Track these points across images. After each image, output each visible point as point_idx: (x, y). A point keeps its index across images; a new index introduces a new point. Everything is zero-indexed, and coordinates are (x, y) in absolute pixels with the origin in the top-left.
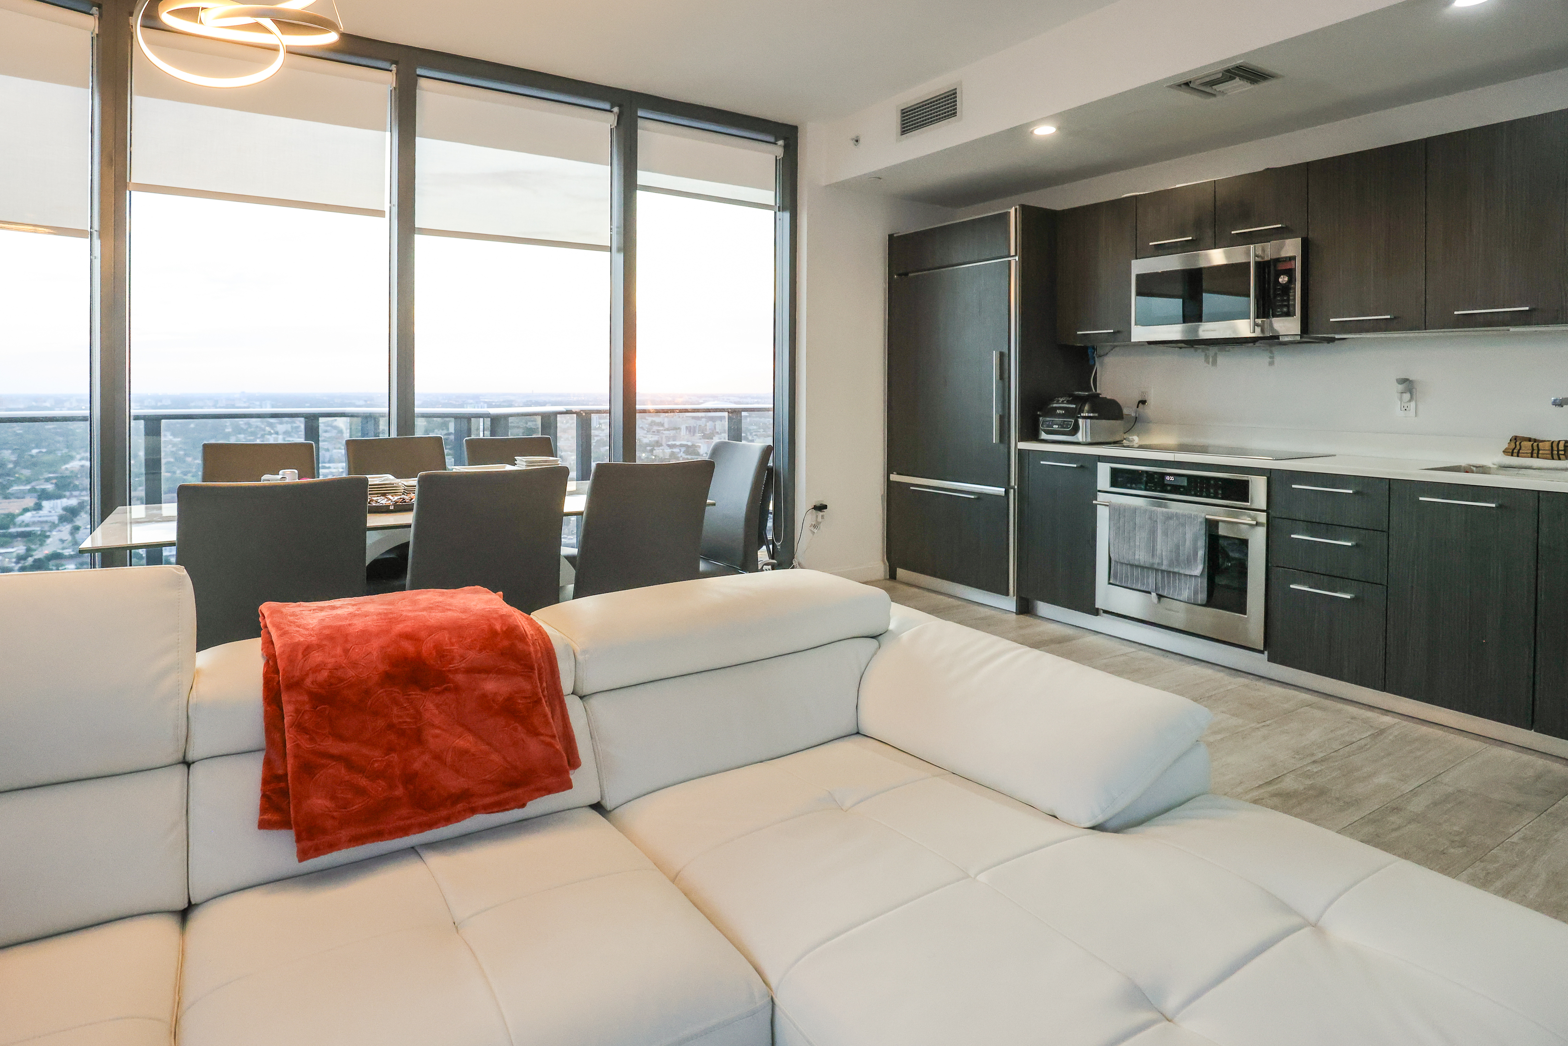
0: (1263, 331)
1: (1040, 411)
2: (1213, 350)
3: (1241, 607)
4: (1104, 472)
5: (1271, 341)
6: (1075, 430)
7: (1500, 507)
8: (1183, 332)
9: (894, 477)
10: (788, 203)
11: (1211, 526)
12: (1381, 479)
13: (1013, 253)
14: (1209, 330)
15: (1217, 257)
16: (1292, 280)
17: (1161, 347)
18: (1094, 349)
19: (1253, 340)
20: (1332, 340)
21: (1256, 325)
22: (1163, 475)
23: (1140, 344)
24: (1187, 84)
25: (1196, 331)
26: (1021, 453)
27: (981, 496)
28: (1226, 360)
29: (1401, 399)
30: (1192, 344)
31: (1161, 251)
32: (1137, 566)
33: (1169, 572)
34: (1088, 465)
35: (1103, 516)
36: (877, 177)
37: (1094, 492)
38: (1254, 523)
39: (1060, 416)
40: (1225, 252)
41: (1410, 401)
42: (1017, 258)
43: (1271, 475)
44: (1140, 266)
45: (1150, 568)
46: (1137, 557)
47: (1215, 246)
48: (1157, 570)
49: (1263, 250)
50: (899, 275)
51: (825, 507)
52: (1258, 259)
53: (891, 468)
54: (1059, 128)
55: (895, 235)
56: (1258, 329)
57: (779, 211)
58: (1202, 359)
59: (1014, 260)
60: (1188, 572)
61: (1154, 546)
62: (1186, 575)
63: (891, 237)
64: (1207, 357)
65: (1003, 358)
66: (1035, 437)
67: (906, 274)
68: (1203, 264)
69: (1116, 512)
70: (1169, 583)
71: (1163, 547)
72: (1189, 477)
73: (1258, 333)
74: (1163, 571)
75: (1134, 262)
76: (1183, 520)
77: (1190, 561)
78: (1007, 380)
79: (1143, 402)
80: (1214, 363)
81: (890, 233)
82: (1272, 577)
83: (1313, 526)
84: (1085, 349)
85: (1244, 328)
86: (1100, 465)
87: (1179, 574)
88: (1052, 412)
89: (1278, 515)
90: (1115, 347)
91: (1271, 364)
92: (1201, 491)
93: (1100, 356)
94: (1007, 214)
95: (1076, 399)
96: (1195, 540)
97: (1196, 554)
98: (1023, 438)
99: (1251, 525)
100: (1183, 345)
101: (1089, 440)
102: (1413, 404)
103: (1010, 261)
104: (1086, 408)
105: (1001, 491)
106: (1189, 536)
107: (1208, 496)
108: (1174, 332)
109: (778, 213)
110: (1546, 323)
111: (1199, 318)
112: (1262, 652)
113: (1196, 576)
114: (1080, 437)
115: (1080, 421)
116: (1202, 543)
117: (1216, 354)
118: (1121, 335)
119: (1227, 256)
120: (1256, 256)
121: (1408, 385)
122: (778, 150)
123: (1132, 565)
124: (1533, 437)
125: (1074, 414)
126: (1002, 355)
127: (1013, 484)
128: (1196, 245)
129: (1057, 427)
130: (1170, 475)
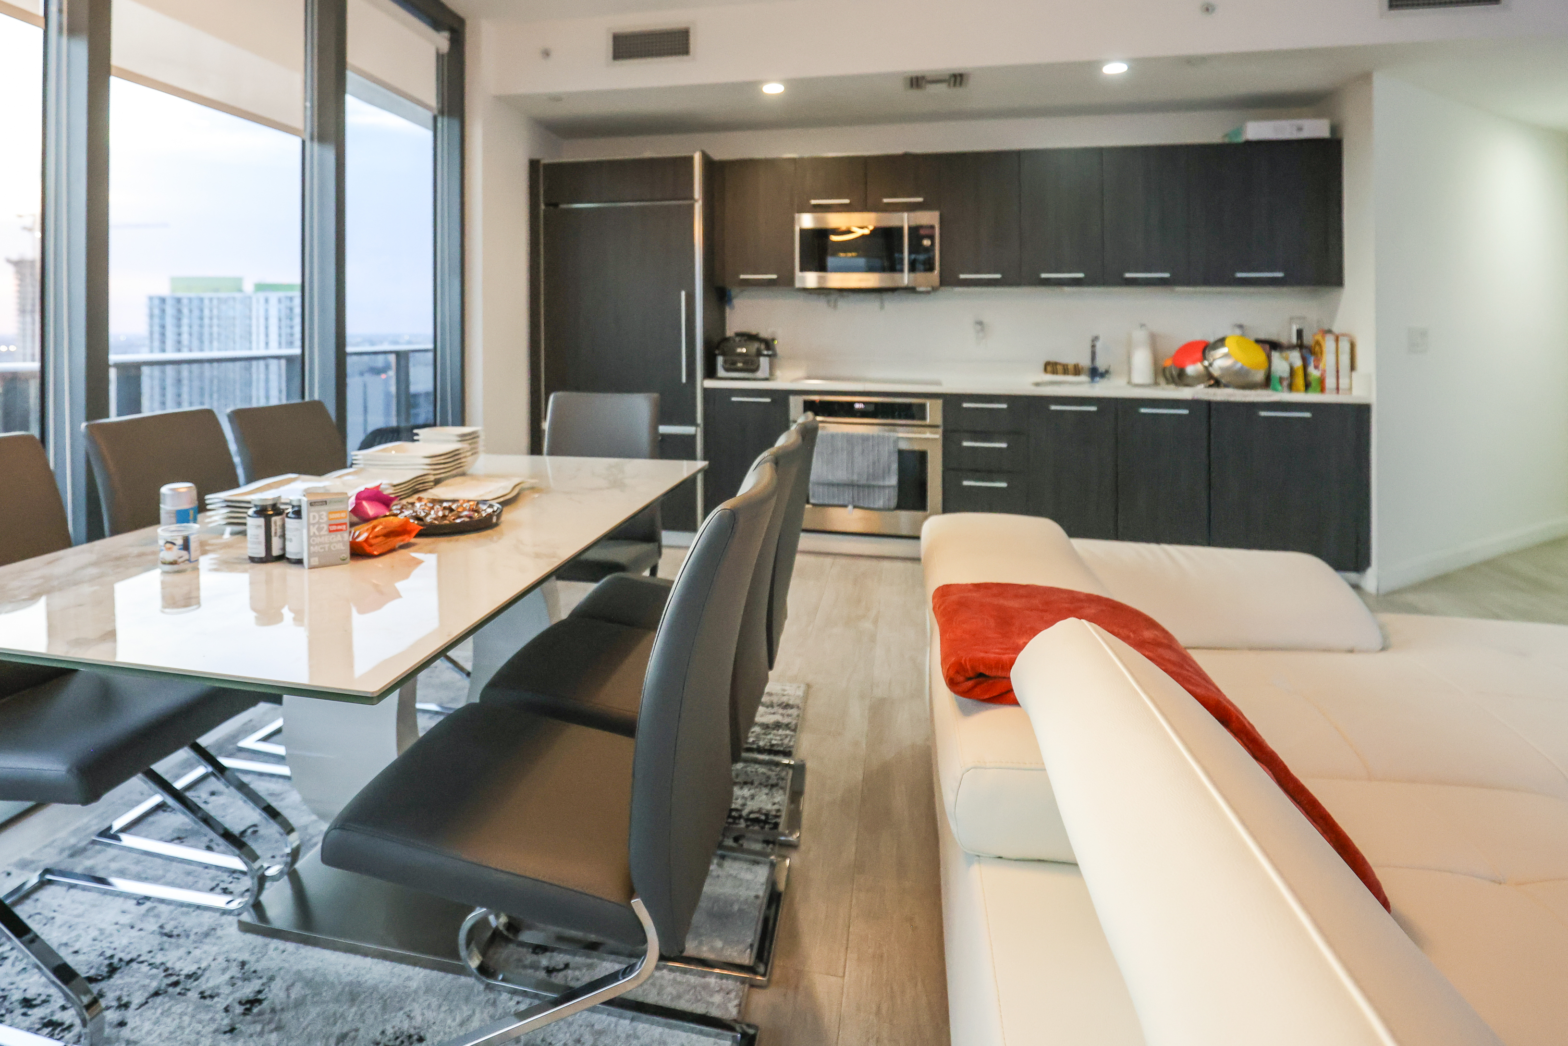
1: (719, 350)
4: (796, 403)
6: (756, 367)
11: (897, 441)
13: (697, 197)
16: (932, 244)
18: (729, 291)
22: (851, 403)
26: (707, 392)
28: (845, 305)
29: (977, 337)
31: (819, 209)
32: (835, 485)
33: (868, 486)
34: (778, 399)
38: (932, 436)
41: (983, 338)
42: (702, 201)
43: (945, 397)
46: (836, 477)
47: (869, 211)
49: (913, 218)
50: (548, 205)
52: (909, 225)
54: (786, 91)
55: (542, 162)
59: (699, 204)
60: (883, 483)
61: (852, 466)
62: (882, 486)
63: (536, 165)
64: (828, 302)
65: (689, 299)
67: (557, 205)
70: (864, 495)
71: (860, 465)
72: (876, 404)
73: (883, 285)
76: (873, 439)
77: (886, 472)
78: (693, 322)
80: (835, 307)
81: (533, 161)
82: (948, 478)
83: (975, 435)
84: (725, 291)
86: (791, 397)
87: (876, 485)
88: (733, 353)
89: (951, 429)
92: (885, 414)
94: (692, 159)
96: (888, 457)
97: (889, 469)
98: (705, 377)
99: (929, 439)
102: (984, 340)
103: (694, 205)
105: (691, 429)
106: (883, 452)
107: (893, 420)
113: (890, 486)
114: (763, 373)
116: (892, 458)
117: (837, 299)
118: (782, 282)
120: (909, 222)
121: (982, 326)
122: (442, 42)
123: (830, 485)
126: (688, 296)
127: (699, 421)
128: (850, 208)
129: (740, 365)
130: (859, 402)
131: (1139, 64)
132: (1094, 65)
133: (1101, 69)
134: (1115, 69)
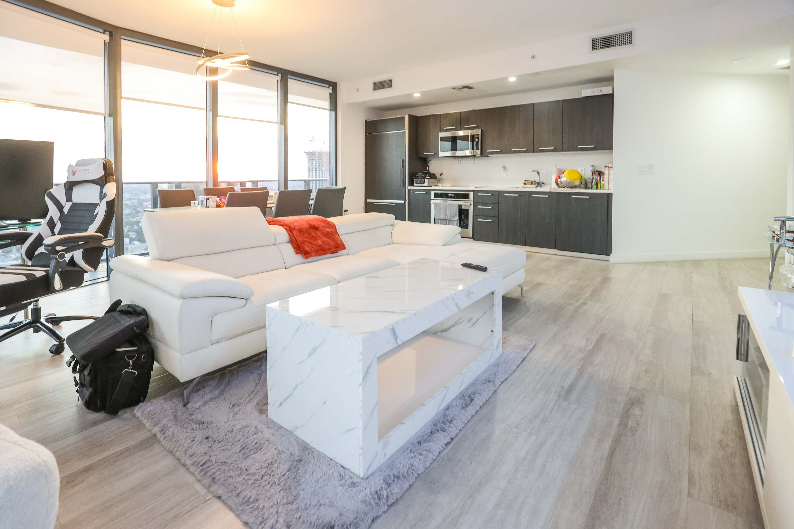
0: (472, 154)
1: (414, 177)
2: (460, 159)
3: (467, 228)
4: (432, 194)
5: (474, 156)
6: (424, 182)
7: (520, 195)
8: (451, 154)
9: (368, 200)
10: (334, 108)
11: (460, 206)
12: (497, 191)
13: (406, 129)
14: (458, 153)
15: (461, 133)
16: (479, 140)
17: (447, 158)
18: (428, 158)
19: (470, 156)
20: (488, 156)
21: (470, 152)
22: (448, 194)
23: (441, 157)
24: (454, 88)
25: (455, 153)
26: (409, 190)
27: (397, 204)
28: (464, 161)
29: (503, 172)
30: (455, 157)
31: (447, 130)
32: (441, 220)
33: (450, 220)
34: (428, 192)
35: (432, 206)
36: (364, 102)
37: (430, 200)
38: (470, 204)
39: (420, 178)
40: (463, 132)
41: (505, 172)
42: (407, 130)
43: (473, 191)
44: (442, 135)
45: (445, 220)
46: (442, 217)
47: (461, 130)
48: (447, 220)
49: (472, 132)
50: (369, 134)
51: (347, 211)
52: (471, 134)
53: (366, 198)
54: (421, 95)
55: (368, 121)
56: (471, 153)
57: (331, 111)
58: (457, 161)
59: (407, 131)
60: (454, 219)
61: (446, 213)
62: (454, 220)
63: (366, 121)
64: (458, 161)
65: (404, 161)
66: (412, 185)
67: (371, 134)
68: (457, 135)
69: (436, 204)
70: (450, 223)
71: (448, 213)
72: (455, 194)
73: (471, 155)
74: (448, 220)
75: (440, 133)
76: (453, 205)
77: (455, 216)
78: (405, 168)
79: (442, 174)
80: (460, 163)
81: (366, 119)
82: (474, 218)
83: (484, 204)
84: (426, 158)
85: (468, 153)
86: (431, 192)
87: (452, 220)
88: (418, 178)
89: (476, 202)
90: (434, 158)
91: (474, 162)
92: (457, 197)
93: (430, 161)
94: (404, 117)
95: (424, 173)
96: (456, 211)
97: (456, 214)
98: (409, 185)
99: (469, 205)
100: (452, 157)
101: (428, 185)
102: (505, 173)
103: (405, 132)
104: (427, 176)
105: (403, 202)
106: (455, 209)
107: (459, 198)
108: (449, 154)
109: (330, 112)
110: (530, 153)
111: (456, 150)
112: (472, 238)
113: (456, 220)
114: (425, 184)
115: (426, 179)
116: (458, 211)
117: (461, 160)
118: (436, 155)
119: (464, 133)
120: (470, 133)
121: (504, 168)
122: (330, 90)
123: (440, 219)
124: (529, 180)
125: (424, 178)
126: (403, 160)
127: (406, 199)
128: (456, 129)
129: (419, 182)
130: (450, 193)
131: (519, 77)
132: (507, 78)
133: (508, 79)
134: (512, 79)
